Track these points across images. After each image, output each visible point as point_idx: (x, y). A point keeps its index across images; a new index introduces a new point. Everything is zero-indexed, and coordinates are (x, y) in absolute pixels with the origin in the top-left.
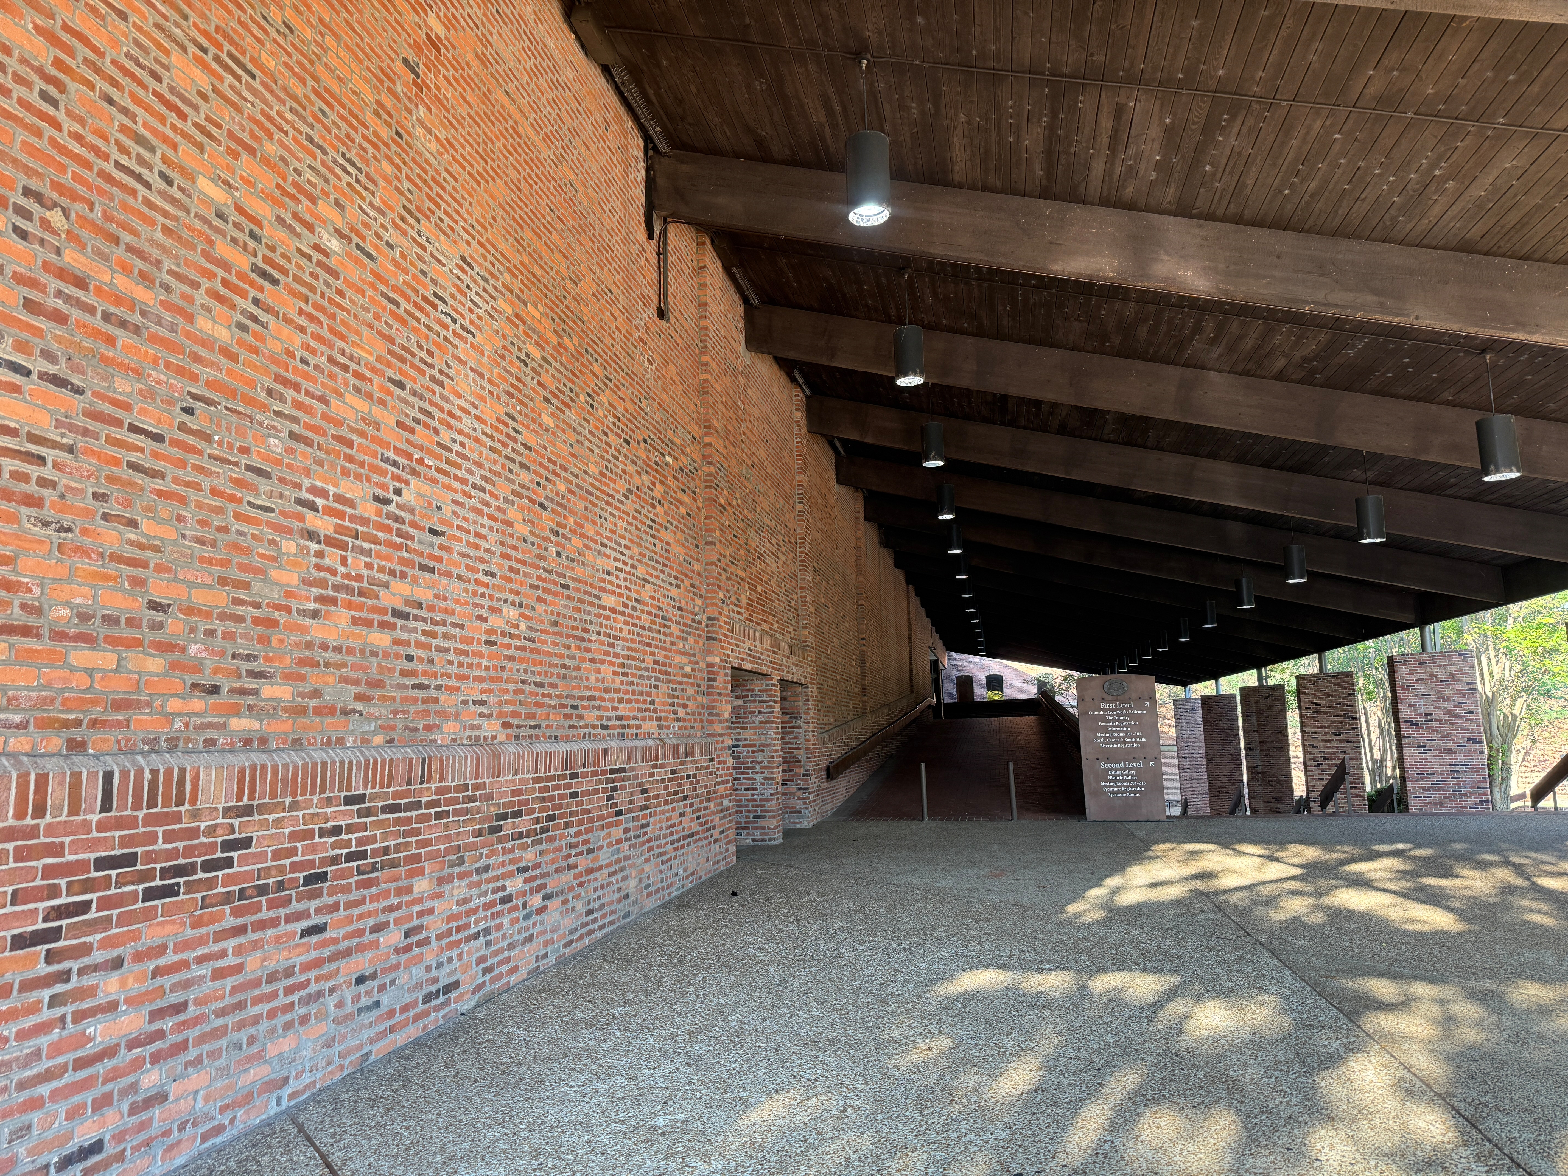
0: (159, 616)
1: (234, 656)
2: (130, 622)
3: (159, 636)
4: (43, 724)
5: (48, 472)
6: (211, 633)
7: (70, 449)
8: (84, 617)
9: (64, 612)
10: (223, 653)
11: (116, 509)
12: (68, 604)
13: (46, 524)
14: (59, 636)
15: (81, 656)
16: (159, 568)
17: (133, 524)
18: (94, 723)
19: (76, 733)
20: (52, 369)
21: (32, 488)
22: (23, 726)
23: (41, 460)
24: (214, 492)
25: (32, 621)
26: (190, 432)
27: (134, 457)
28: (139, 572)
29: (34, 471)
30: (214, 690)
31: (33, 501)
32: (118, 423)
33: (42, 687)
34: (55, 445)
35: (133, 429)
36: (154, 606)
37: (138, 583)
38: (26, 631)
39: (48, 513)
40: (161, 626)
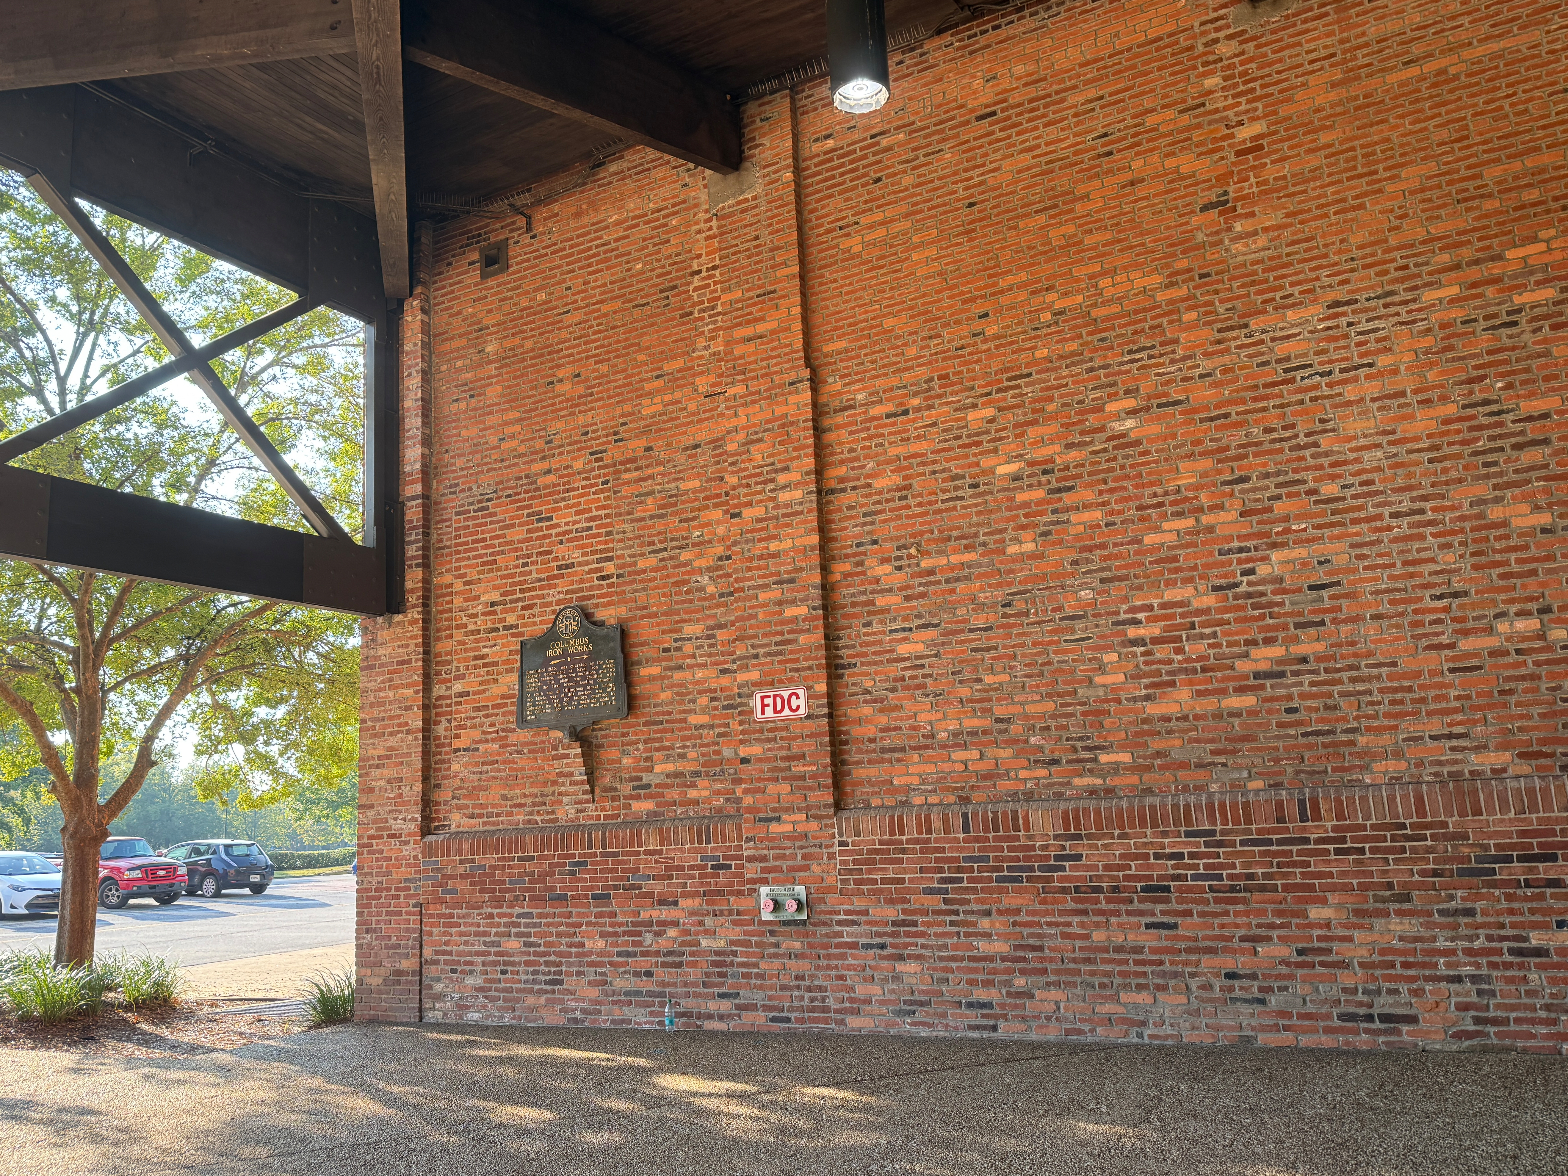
0: (1003, 726)
1: (1068, 740)
2: (985, 732)
3: (1006, 737)
4: (943, 790)
5: (927, 671)
6: (1047, 728)
7: (936, 656)
8: (956, 735)
9: (945, 734)
10: (1060, 738)
11: (967, 675)
12: (946, 730)
13: (927, 695)
14: (943, 746)
15: (958, 755)
16: (999, 700)
17: (979, 680)
18: (972, 787)
19: (963, 793)
20: (921, 622)
21: (920, 680)
22: (933, 791)
23: (923, 666)
24: (1035, 644)
25: (929, 742)
26: (1011, 616)
27: (974, 645)
28: (987, 705)
29: (920, 672)
30: (1055, 762)
31: (923, 686)
32: (962, 631)
33: (937, 772)
34: (928, 656)
35: (971, 630)
36: (999, 720)
37: (984, 710)
38: (926, 747)
39: (929, 689)
40: (1006, 731)
